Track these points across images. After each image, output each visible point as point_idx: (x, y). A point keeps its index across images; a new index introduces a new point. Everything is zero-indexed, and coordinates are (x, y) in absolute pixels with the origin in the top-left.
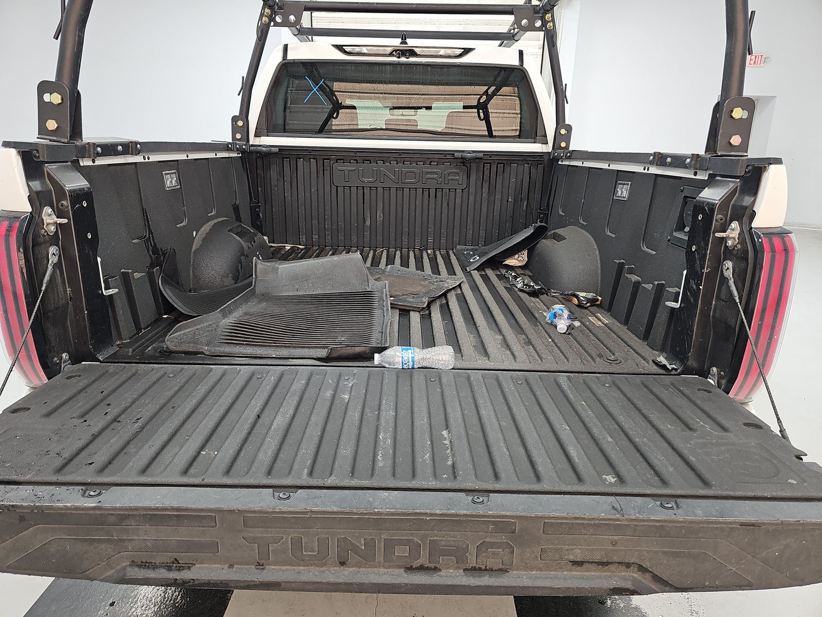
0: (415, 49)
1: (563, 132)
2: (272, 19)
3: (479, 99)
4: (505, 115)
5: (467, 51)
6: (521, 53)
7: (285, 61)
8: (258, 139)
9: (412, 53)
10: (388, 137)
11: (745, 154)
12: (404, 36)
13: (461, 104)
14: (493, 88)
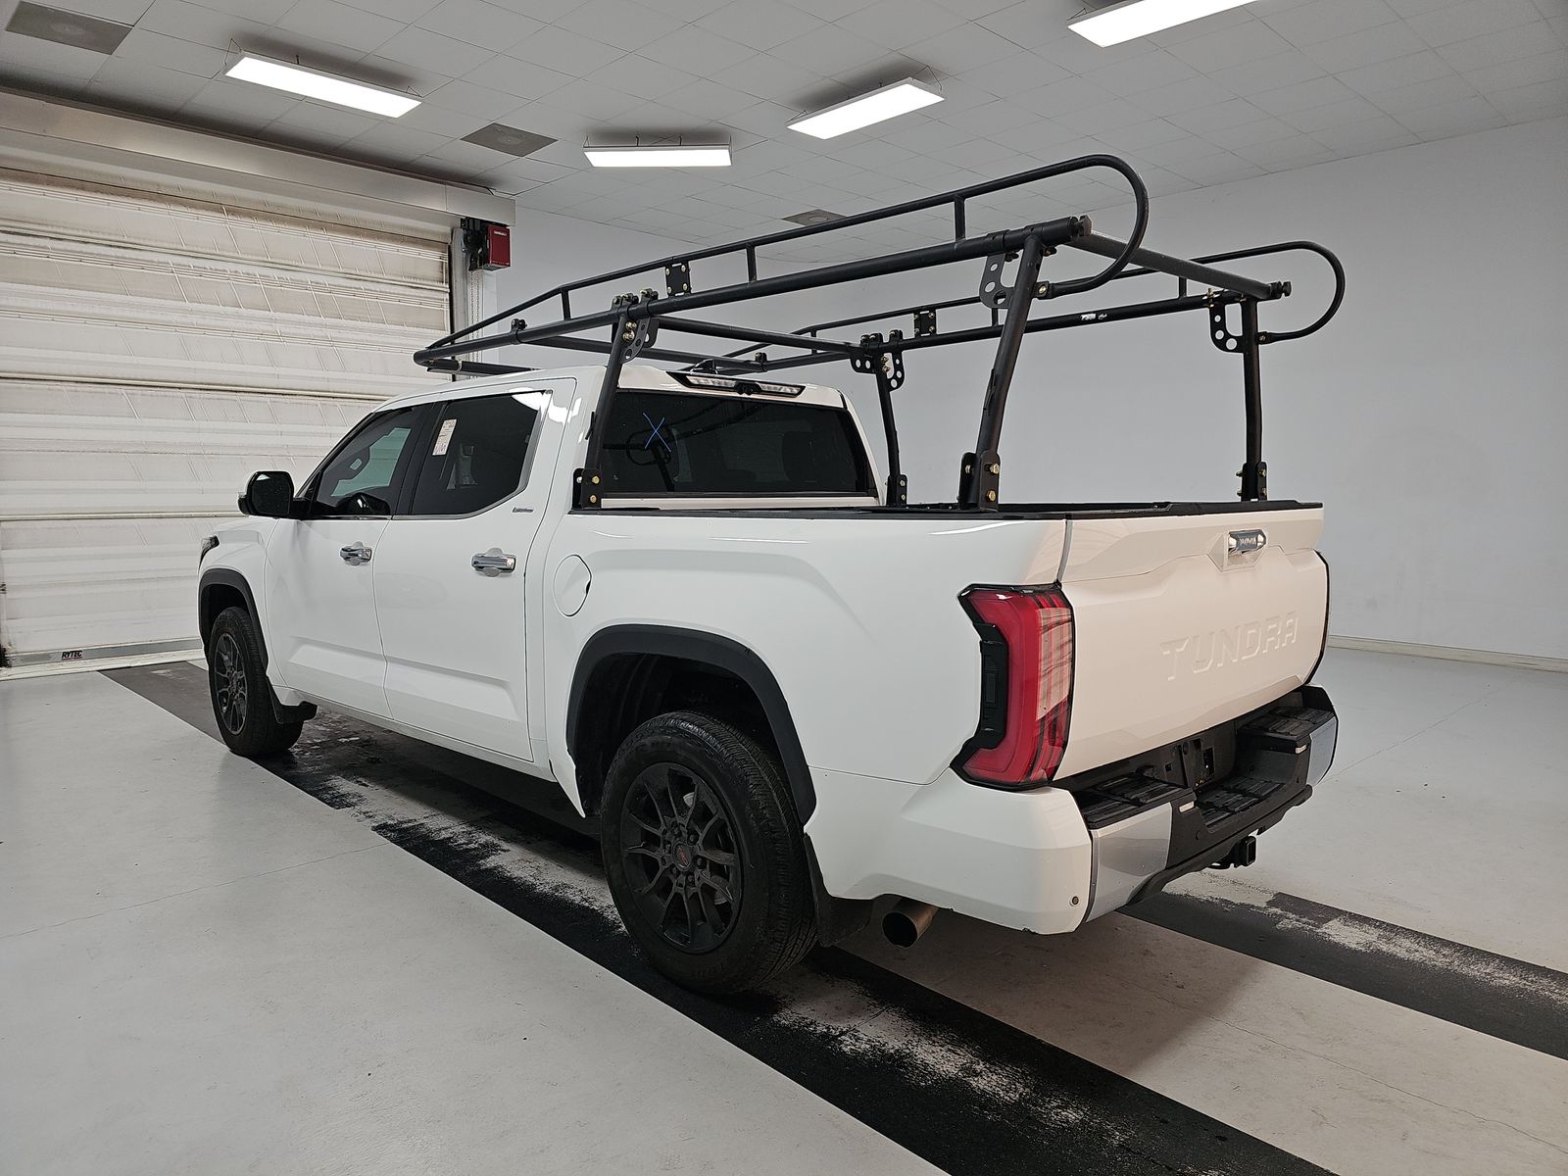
0: (758, 384)
5: (801, 389)
6: (840, 394)
9: (753, 387)
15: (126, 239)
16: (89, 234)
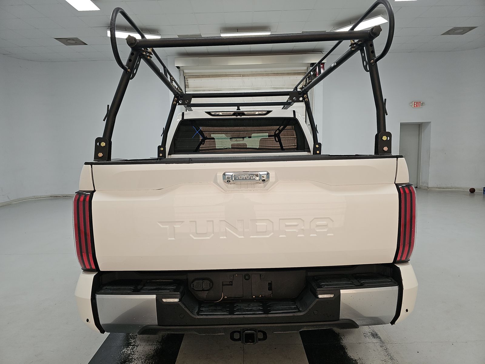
0: (244, 112)
1: (317, 146)
2: (177, 102)
3: (275, 132)
4: (289, 139)
5: (269, 112)
6: (294, 112)
7: (182, 120)
8: (170, 156)
9: (242, 114)
10: (233, 152)
11: (391, 154)
12: (238, 105)
13: (267, 134)
14: (282, 127)
15: (218, 88)
16: (210, 88)
